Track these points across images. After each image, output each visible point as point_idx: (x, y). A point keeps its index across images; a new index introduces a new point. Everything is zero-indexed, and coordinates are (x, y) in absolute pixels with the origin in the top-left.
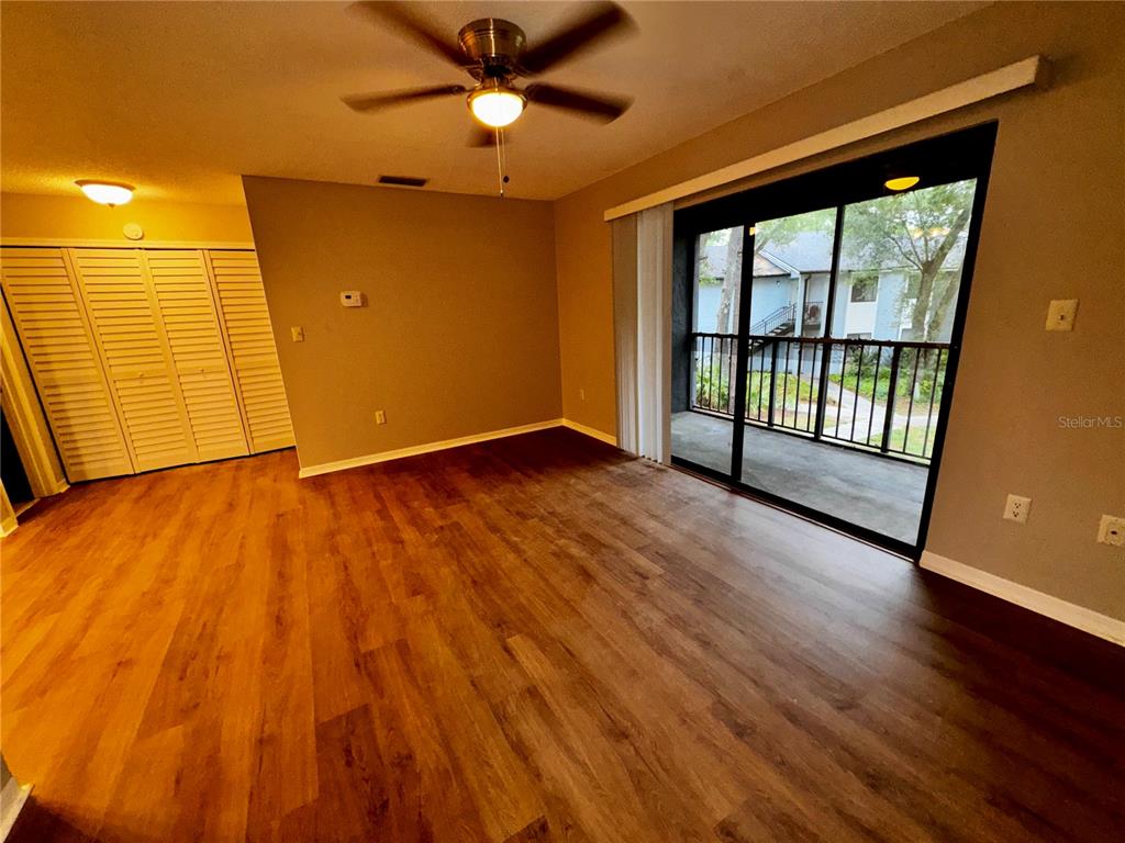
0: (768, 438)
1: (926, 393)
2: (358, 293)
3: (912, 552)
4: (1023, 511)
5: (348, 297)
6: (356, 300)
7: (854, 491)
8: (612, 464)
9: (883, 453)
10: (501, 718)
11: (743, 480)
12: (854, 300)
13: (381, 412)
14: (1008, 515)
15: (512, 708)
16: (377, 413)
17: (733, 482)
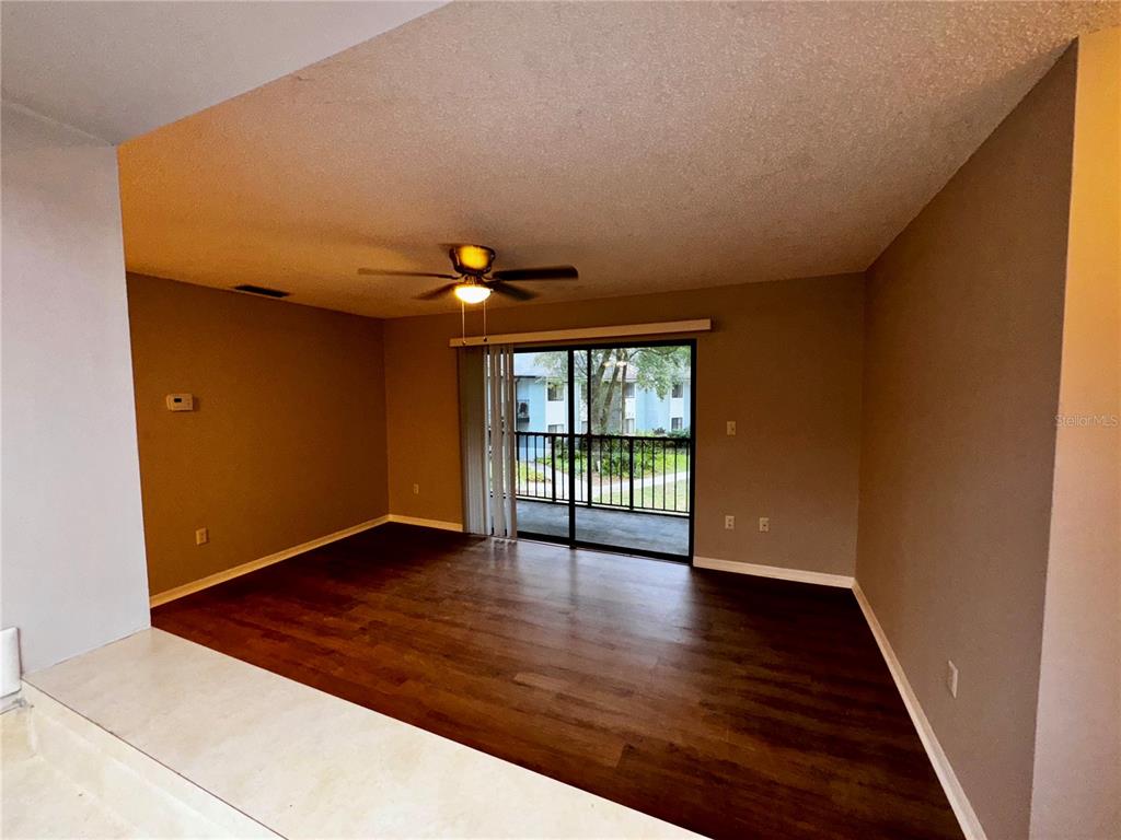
0: (588, 513)
1: (605, 469)
2: (189, 396)
3: (685, 560)
4: (732, 523)
5: (177, 400)
6: (186, 404)
7: (632, 536)
8: (471, 546)
9: (631, 510)
10: (557, 717)
11: (577, 539)
12: (550, 399)
13: (204, 530)
14: (727, 526)
15: (558, 710)
16: (198, 532)
17: (572, 541)
